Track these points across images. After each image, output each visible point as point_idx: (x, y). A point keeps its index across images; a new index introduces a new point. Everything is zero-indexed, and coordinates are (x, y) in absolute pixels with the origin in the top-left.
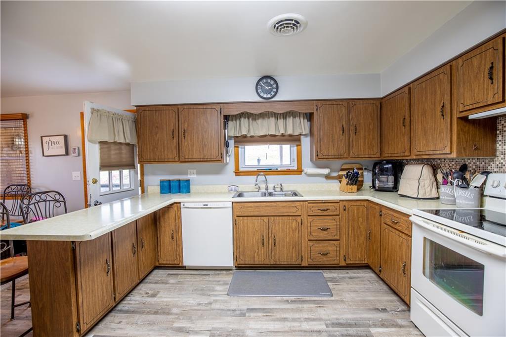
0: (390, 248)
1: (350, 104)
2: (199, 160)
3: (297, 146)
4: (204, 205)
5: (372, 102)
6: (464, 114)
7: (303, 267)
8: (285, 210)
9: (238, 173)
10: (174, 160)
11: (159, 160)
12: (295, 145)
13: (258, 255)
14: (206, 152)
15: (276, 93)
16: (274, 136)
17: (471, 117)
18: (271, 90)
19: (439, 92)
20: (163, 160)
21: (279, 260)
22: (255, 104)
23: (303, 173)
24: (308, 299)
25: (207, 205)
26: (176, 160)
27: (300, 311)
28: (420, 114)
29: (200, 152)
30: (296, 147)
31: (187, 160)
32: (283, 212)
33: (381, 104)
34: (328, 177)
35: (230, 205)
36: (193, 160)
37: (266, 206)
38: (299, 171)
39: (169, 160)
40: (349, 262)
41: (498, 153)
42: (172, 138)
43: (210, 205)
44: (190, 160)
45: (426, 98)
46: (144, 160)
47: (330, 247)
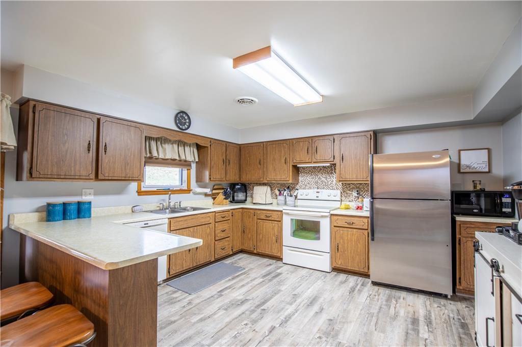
0: (264, 232)
1: (227, 144)
2: (120, 178)
3: (188, 170)
4: (145, 224)
5: (235, 145)
6: (295, 164)
7: (213, 262)
8: (203, 220)
9: (140, 193)
10: (88, 178)
11: (67, 177)
12: (186, 169)
13: (185, 261)
14: (128, 171)
15: (189, 127)
16: (175, 160)
17: (298, 166)
18: (185, 124)
19: (283, 152)
20: (73, 177)
21: (199, 261)
22: (172, 132)
23: (191, 192)
24: (237, 274)
25: (147, 224)
26: (92, 178)
27: (243, 280)
28: (271, 159)
29: (122, 170)
30: (186, 171)
31: (107, 178)
32: (203, 222)
33: (240, 147)
34: (206, 195)
35: (167, 221)
36: (113, 178)
37: (192, 219)
38: (189, 191)
39: (81, 177)
40: (234, 250)
41: (300, 181)
42: (87, 151)
43: (150, 223)
44: (110, 178)
45: (275, 152)
46: (41, 176)
47: (225, 243)
